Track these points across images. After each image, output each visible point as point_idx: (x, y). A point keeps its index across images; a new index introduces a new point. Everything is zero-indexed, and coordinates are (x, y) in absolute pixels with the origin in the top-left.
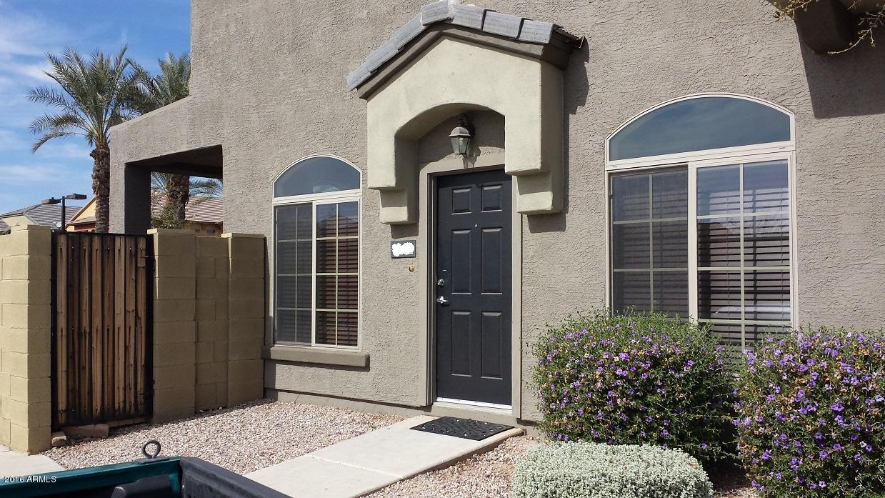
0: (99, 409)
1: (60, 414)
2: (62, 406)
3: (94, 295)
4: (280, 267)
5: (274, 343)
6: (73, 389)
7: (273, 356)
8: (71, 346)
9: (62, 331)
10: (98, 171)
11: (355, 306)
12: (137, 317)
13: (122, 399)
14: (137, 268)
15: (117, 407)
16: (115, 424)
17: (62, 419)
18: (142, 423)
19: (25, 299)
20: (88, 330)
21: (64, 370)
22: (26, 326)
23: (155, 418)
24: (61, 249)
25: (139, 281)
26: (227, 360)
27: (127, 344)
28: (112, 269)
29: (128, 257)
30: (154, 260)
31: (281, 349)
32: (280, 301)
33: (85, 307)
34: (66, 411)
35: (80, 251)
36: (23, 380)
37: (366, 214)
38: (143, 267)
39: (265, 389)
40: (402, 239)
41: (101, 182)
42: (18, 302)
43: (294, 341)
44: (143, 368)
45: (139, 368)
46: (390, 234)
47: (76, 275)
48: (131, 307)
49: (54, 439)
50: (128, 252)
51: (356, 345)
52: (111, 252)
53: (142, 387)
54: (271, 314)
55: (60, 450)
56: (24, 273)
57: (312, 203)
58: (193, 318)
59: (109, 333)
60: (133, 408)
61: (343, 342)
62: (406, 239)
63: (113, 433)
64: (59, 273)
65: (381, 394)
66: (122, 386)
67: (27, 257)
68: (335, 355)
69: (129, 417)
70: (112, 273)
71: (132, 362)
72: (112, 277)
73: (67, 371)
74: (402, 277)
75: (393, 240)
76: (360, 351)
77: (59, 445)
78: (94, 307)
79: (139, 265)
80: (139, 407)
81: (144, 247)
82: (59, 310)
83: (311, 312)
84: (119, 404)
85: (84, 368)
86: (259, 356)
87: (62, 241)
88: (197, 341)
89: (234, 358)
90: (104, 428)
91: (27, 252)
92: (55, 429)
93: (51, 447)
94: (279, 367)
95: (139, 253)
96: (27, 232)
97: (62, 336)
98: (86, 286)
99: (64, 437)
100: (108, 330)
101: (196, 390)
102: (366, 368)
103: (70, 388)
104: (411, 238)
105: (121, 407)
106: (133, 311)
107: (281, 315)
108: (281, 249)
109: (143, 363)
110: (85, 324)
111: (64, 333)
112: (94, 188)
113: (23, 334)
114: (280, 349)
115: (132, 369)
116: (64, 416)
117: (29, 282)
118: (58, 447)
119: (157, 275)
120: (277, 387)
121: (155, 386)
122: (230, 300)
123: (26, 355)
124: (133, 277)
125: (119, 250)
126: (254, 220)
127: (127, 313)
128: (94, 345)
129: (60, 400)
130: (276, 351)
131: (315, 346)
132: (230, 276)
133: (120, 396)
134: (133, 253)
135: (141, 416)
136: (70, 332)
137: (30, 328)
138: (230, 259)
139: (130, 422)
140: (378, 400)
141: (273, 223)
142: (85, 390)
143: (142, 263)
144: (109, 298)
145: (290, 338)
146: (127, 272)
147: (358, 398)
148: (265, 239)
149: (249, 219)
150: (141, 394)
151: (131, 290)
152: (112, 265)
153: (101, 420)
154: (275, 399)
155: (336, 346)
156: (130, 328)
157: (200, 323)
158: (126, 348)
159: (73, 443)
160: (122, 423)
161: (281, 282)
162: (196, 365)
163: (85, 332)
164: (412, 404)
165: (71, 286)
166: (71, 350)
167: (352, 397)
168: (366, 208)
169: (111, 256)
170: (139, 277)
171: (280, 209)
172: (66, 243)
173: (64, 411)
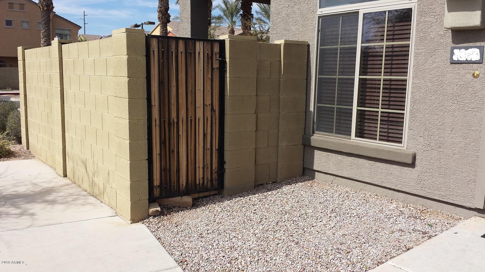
0: (184, 185)
1: (155, 189)
2: (157, 182)
3: (180, 91)
4: (321, 70)
5: (313, 133)
6: (165, 170)
7: (313, 144)
8: (163, 133)
9: (156, 121)
10: (161, 8)
11: (402, 107)
12: (212, 110)
13: (201, 176)
14: (212, 69)
15: (198, 182)
16: (196, 196)
17: (157, 192)
18: (215, 194)
19: (125, 94)
20: (175, 121)
21: (157, 153)
22: (127, 117)
23: (225, 191)
24: (154, 51)
25: (214, 80)
26: (277, 146)
27: (205, 132)
28: (193, 69)
29: (206, 59)
30: (225, 62)
31: (320, 138)
32: (320, 99)
33: (173, 101)
34: (160, 186)
35: (168, 54)
36: (126, 162)
37: (421, 20)
38: (217, 68)
39: (304, 169)
40: (466, 45)
41: (163, 15)
42: (119, 95)
43: (333, 133)
44: (217, 152)
45: (214, 151)
46: (450, 40)
47: (166, 74)
48: (208, 102)
49: (151, 210)
50: (206, 55)
51: (401, 142)
52: (193, 55)
53: (216, 166)
54: (312, 109)
55: (156, 219)
56: (124, 71)
57: (358, 12)
58: (254, 112)
59: (192, 122)
60: (209, 183)
61: (386, 138)
62: (471, 44)
63: (195, 205)
64: (152, 72)
65: (426, 189)
66: (201, 166)
67: (125, 57)
68: (377, 150)
69: (207, 190)
70: (193, 73)
71: (209, 146)
72: (194, 76)
73: (160, 154)
74: (463, 83)
75: (454, 45)
76: (405, 148)
77: (155, 215)
78: (180, 101)
79: (214, 67)
80: (214, 182)
81: (218, 51)
82: (153, 104)
83: (352, 110)
84: (199, 180)
85: (173, 151)
86: (301, 143)
87: (154, 43)
88: (256, 130)
89: (283, 144)
90: (188, 199)
91: (126, 53)
92: (152, 200)
93: (149, 216)
94: (317, 153)
95: (214, 56)
96: (125, 34)
97: (156, 125)
98: (174, 83)
99: (159, 209)
100: (191, 120)
101: (255, 169)
102: (412, 165)
103: (163, 168)
104: (478, 44)
105: (201, 183)
106: (209, 105)
107: (319, 110)
108: (323, 55)
109: (217, 148)
110: (174, 115)
111: (158, 123)
112: (159, 18)
113: (125, 123)
114: (318, 138)
115: (209, 152)
116: (158, 190)
117: (128, 79)
118: (155, 216)
119: (228, 75)
120: (315, 168)
121: (226, 166)
122: (281, 97)
123: (128, 142)
124: (210, 77)
125: (199, 53)
126: (298, 29)
127: (205, 107)
128: (180, 133)
129: (155, 178)
130: (316, 140)
131: (354, 139)
132: (282, 76)
133: (200, 174)
134: (210, 56)
135: (215, 189)
136: (162, 122)
137: (130, 119)
138: (282, 62)
139: (207, 194)
140: (423, 195)
141: (316, 31)
142: (174, 168)
143: (216, 65)
144: (192, 93)
145: (329, 130)
146: (205, 72)
147: (399, 189)
148: (308, 46)
149: (294, 29)
150: (215, 173)
151: (208, 87)
152: (193, 66)
153: (187, 193)
154: (313, 178)
155: (377, 141)
156: (207, 119)
157: (259, 115)
158: (205, 135)
159: (166, 213)
160: (201, 195)
161: (321, 83)
162: (256, 149)
163: (174, 122)
164: (464, 205)
165: (162, 82)
166: (163, 136)
167: (393, 187)
168: (421, 14)
169: (193, 58)
170: (214, 77)
171: (324, 19)
172: (157, 46)
173: (158, 186)
